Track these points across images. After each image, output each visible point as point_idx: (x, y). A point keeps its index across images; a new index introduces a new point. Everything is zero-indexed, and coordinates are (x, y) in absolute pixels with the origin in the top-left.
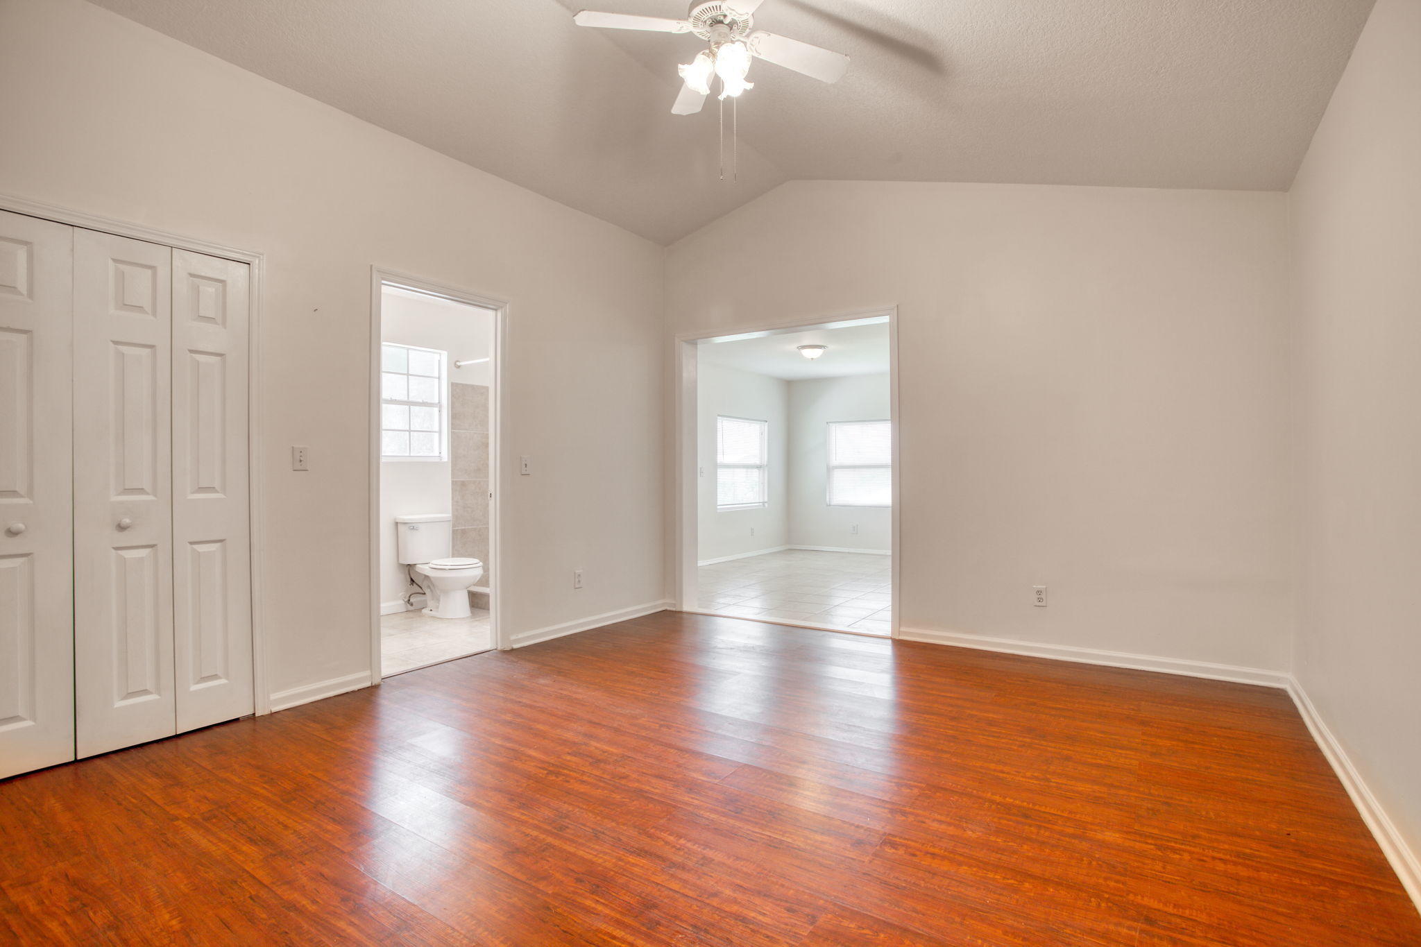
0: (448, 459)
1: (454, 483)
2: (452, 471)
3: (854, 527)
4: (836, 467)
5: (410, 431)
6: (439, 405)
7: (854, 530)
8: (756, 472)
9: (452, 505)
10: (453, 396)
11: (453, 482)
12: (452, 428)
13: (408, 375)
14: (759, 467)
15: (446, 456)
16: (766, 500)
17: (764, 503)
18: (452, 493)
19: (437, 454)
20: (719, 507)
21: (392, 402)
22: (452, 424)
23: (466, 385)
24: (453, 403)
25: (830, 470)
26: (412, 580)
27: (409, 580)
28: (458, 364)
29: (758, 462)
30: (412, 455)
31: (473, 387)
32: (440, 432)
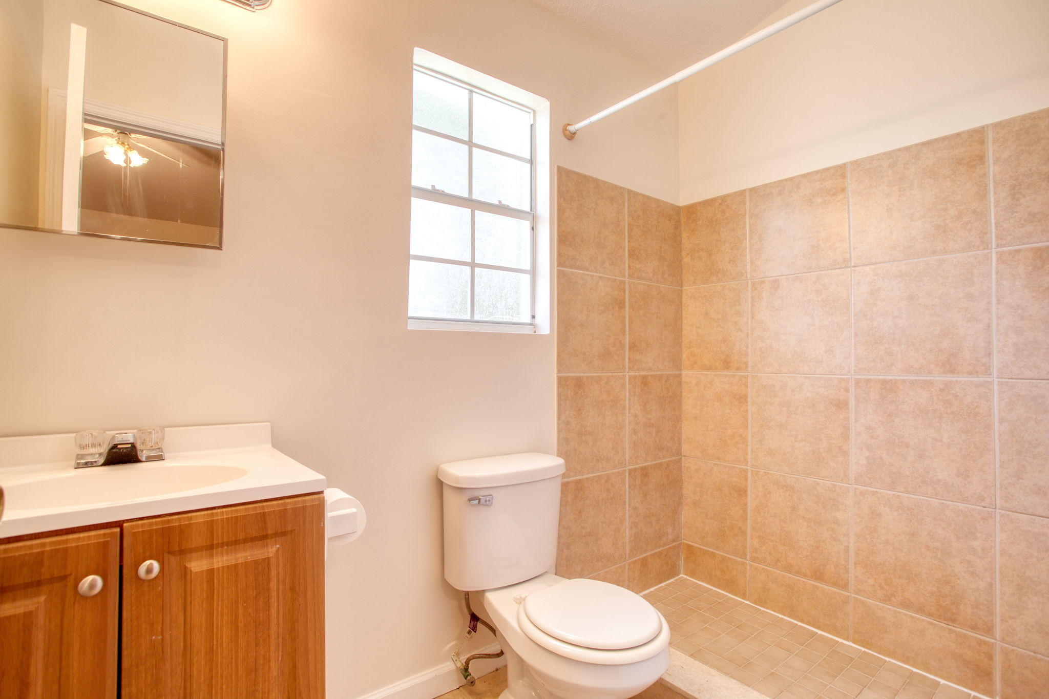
0: (551, 330)
1: (562, 382)
2: (559, 356)
5: (473, 265)
6: (532, 216)
9: (559, 431)
10: (561, 194)
11: (560, 380)
12: (560, 264)
13: (470, 144)
15: (545, 323)
18: (559, 405)
19: (528, 320)
21: (436, 195)
22: (560, 255)
23: (585, 177)
24: (561, 211)
26: (474, 618)
27: (469, 617)
28: (572, 128)
30: (476, 318)
31: (597, 183)
32: (533, 273)
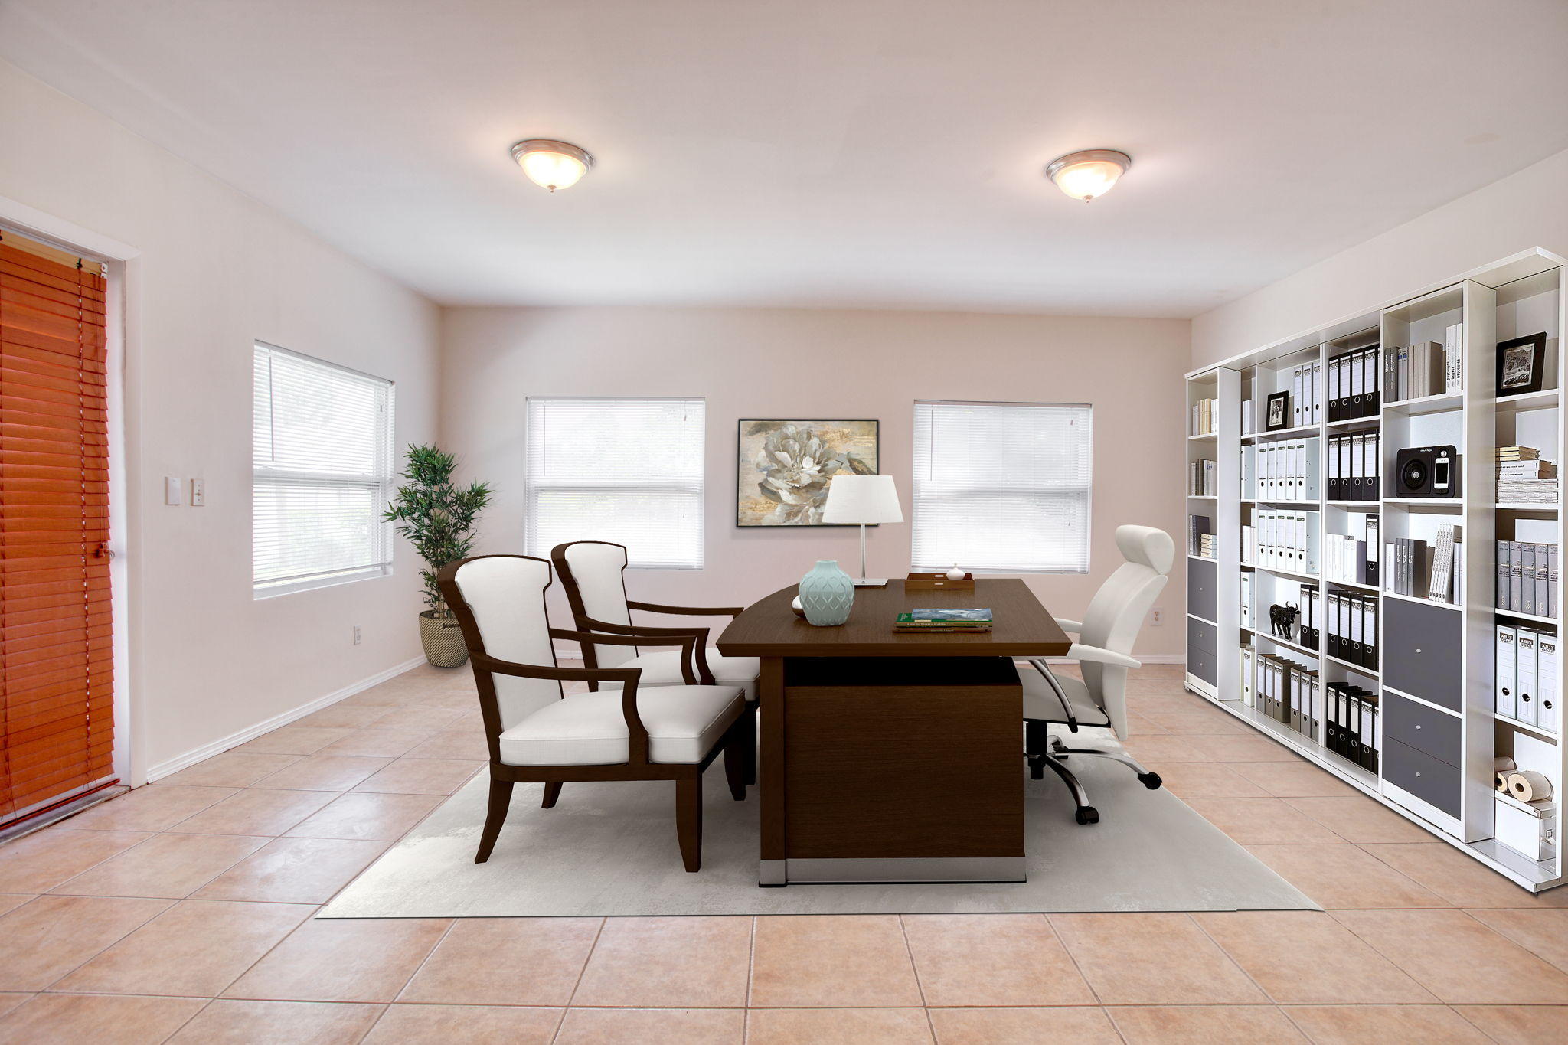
4: (543, 489)
8: (365, 500)
14: (372, 484)
16: (390, 558)
20: (256, 587)
25: (531, 493)
29: (366, 474)
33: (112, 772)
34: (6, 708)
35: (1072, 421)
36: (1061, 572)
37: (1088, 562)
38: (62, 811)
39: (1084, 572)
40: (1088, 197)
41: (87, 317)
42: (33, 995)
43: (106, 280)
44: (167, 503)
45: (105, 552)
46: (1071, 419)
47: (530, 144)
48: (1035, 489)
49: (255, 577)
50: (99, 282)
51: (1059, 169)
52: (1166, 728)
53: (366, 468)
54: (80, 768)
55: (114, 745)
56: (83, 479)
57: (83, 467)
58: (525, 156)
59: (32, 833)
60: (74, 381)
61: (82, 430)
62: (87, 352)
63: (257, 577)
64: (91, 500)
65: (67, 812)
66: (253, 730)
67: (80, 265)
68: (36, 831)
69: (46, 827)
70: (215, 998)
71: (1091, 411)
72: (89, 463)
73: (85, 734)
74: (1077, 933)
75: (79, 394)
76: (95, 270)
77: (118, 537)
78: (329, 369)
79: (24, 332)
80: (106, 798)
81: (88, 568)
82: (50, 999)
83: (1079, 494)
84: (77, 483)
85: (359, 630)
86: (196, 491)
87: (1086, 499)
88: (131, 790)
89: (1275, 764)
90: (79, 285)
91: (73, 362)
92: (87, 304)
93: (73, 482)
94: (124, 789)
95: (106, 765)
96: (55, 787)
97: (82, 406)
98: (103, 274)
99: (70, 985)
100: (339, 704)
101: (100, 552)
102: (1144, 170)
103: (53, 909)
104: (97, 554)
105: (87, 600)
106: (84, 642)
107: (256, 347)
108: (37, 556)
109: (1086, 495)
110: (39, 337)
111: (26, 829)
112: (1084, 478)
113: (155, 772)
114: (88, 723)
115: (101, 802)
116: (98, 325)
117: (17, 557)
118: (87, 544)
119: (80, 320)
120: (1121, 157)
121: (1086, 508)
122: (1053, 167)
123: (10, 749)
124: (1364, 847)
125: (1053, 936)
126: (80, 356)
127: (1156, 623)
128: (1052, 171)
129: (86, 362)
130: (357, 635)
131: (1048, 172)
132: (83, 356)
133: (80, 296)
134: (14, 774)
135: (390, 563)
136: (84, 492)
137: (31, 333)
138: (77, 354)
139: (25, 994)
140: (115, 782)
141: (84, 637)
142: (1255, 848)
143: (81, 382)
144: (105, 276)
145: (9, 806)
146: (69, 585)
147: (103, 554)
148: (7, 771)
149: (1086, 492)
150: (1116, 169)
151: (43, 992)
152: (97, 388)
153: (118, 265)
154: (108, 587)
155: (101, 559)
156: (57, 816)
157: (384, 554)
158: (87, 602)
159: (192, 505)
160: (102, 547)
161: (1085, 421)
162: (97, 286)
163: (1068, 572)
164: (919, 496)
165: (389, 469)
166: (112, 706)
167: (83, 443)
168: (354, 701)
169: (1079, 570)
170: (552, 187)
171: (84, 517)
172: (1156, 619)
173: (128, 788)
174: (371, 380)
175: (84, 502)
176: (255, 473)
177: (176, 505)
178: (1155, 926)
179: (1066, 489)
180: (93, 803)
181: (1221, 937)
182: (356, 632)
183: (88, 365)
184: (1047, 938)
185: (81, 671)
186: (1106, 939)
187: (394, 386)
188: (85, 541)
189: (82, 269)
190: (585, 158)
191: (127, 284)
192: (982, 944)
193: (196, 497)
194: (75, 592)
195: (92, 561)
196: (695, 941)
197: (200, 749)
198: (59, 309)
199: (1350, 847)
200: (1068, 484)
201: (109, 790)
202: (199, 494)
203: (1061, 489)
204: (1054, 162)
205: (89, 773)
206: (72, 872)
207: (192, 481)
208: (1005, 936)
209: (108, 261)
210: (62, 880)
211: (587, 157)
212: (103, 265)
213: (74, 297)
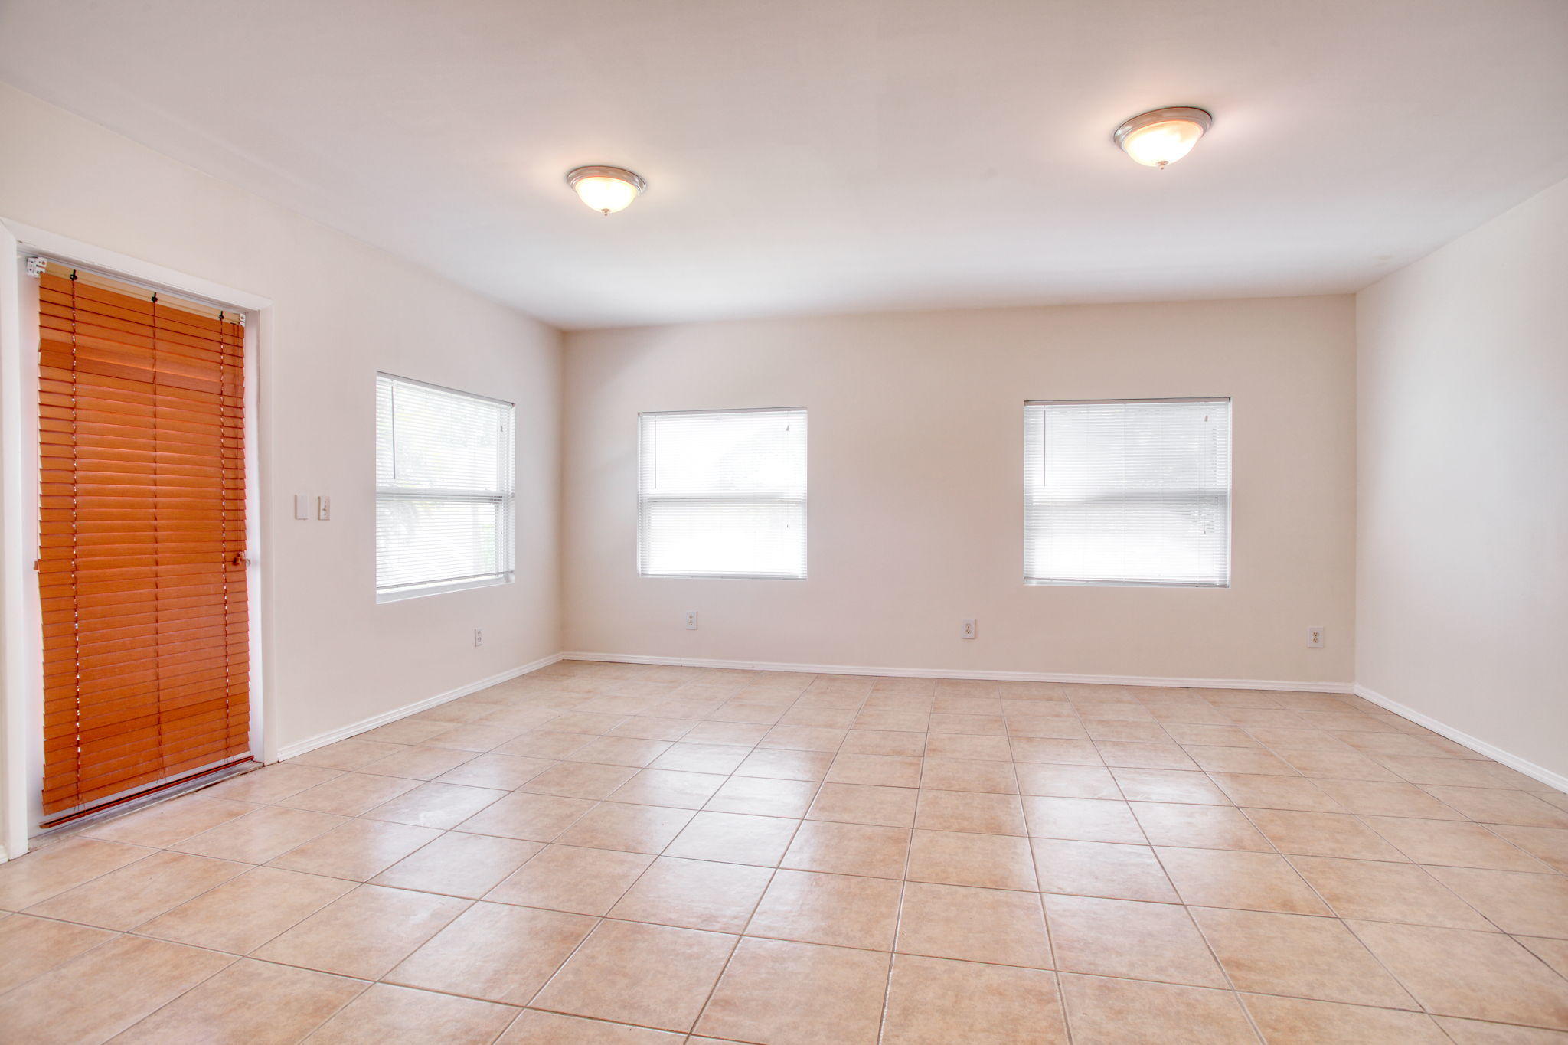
3: (691, 617)
4: (655, 501)
7: (691, 623)
8: (487, 513)
14: (496, 499)
16: (512, 567)
17: (507, 573)
20: (379, 592)
25: (643, 505)
29: (494, 490)
33: (248, 749)
34: (158, 690)
35: (1207, 417)
36: (1196, 585)
37: (1229, 575)
38: (204, 779)
39: (1225, 586)
40: (1163, 163)
41: (228, 360)
42: (120, 933)
43: (243, 328)
44: (296, 517)
45: (241, 560)
46: (1205, 415)
47: (581, 171)
48: (1163, 493)
49: (378, 583)
50: (238, 330)
51: (1127, 134)
52: (1299, 768)
53: (490, 484)
54: (221, 744)
55: (250, 727)
56: (224, 498)
57: (224, 488)
58: (579, 183)
59: (179, 797)
60: (217, 415)
61: (223, 457)
62: (227, 390)
63: (380, 583)
64: (231, 516)
65: (209, 781)
66: (376, 720)
67: (222, 317)
68: (183, 796)
69: (190, 793)
70: (244, 956)
71: (1230, 405)
72: (229, 484)
73: (224, 716)
74: (1087, 1001)
75: (220, 426)
76: (234, 319)
77: (253, 547)
78: (449, 394)
79: (174, 376)
80: (243, 772)
81: (228, 574)
82: (129, 939)
83: (1216, 499)
84: (219, 501)
85: (479, 633)
86: (322, 507)
87: (1226, 503)
88: (264, 766)
89: (1429, 822)
90: (221, 333)
91: (215, 398)
92: (228, 350)
93: (214, 501)
94: (258, 765)
95: (244, 744)
96: (200, 760)
97: (223, 436)
98: (241, 323)
99: (148, 929)
100: (458, 701)
101: (237, 560)
102: (1230, 126)
103: (166, 863)
104: (235, 562)
105: (226, 601)
106: (224, 637)
107: (379, 378)
108: (185, 563)
109: (1226, 500)
110: (188, 379)
111: (175, 793)
112: (1222, 480)
113: (284, 753)
114: (227, 707)
115: (237, 775)
116: (238, 367)
117: (168, 564)
118: (226, 554)
119: (222, 363)
120: (1198, 114)
121: (1226, 514)
122: (1119, 132)
123: (163, 725)
124: (1522, 940)
125: (1056, 1001)
126: (221, 394)
127: (1314, 645)
128: (1119, 137)
129: (226, 398)
130: (477, 637)
131: (1116, 140)
132: (224, 393)
133: (221, 343)
134: (166, 747)
135: (512, 572)
136: (224, 509)
137: (181, 377)
138: (219, 392)
139: (115, 932)
140: (251, 758)
141: (224, 633)
142: (1361, 925)
143: (222, 415)
144: (243, 324)
145: (161, 773)
146: (211, 588)
147: (240, 562)
148: (160, 743)
149: (1226, 496)
150: (1196, 129)
151: (127, 932)
152: (235, 420)
153: (253, 315)
154: (245, 591)
155: (238, 566)
156: (202, 784)
157: (507, 562)
158: (226, 603)
159: (319, 519)
160: (239, 556)
161: (1222, 417)
162: (236, 333)
163: (1204, 585)
164: (1032, 503)
165: (510, 485)
166: (248, 692)
167: (223, 467)
168: (473, 698)
169: (1218, 583)
170: (606, 211)
171: (224, 530)
172: (1315, 641)
173: (262, 764)
174: (494, 404)
175: (224, 518)
176: (378, 490)
177: (304, 519)
178: (1188, 1004)
179: (1200, 493)
180: (231, 776)
181: (1270, 1030)
182: (477, 635)
183: (229, 401)
184: (1049, 1002)
185: (221, 662)
186: (1120, 1012)
187: (514, 408)
188: (224, 551)
189: (223, 320)
190: (635, 181)
191: (261, 332)
192: (970, 999)
193: (322, 512)
194: (216, 594)
195: (231, 567)
196: (671, 957)
197: (326, 734)
198: (204, 354)
199: (1500, 938)
200: (1203, 487)
201: (247, 765)
202: (325, 510)
203: (1196, 493)
204: (1121, 126)
205: (228, 749)
206: (192, 833)
207: (319, 498)
208: (1000, 994)
209: (247, 312)
210: (182, 839)
211: (637, 180)
212: (242, 315)
213: (218, 344)
